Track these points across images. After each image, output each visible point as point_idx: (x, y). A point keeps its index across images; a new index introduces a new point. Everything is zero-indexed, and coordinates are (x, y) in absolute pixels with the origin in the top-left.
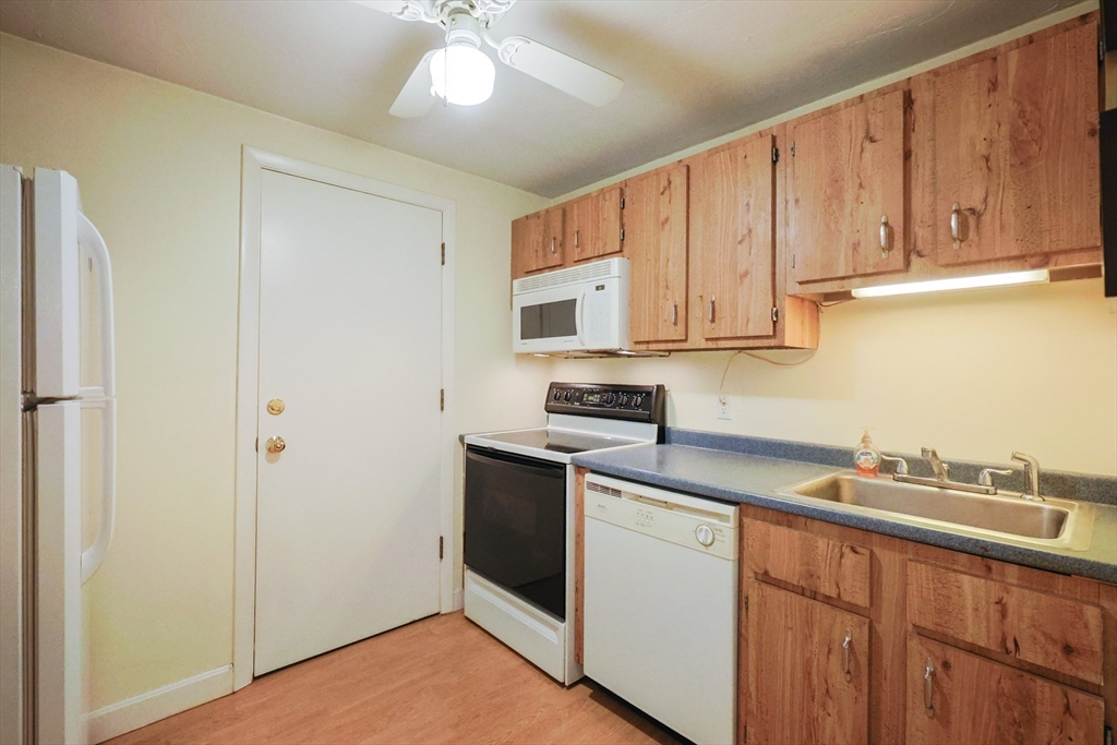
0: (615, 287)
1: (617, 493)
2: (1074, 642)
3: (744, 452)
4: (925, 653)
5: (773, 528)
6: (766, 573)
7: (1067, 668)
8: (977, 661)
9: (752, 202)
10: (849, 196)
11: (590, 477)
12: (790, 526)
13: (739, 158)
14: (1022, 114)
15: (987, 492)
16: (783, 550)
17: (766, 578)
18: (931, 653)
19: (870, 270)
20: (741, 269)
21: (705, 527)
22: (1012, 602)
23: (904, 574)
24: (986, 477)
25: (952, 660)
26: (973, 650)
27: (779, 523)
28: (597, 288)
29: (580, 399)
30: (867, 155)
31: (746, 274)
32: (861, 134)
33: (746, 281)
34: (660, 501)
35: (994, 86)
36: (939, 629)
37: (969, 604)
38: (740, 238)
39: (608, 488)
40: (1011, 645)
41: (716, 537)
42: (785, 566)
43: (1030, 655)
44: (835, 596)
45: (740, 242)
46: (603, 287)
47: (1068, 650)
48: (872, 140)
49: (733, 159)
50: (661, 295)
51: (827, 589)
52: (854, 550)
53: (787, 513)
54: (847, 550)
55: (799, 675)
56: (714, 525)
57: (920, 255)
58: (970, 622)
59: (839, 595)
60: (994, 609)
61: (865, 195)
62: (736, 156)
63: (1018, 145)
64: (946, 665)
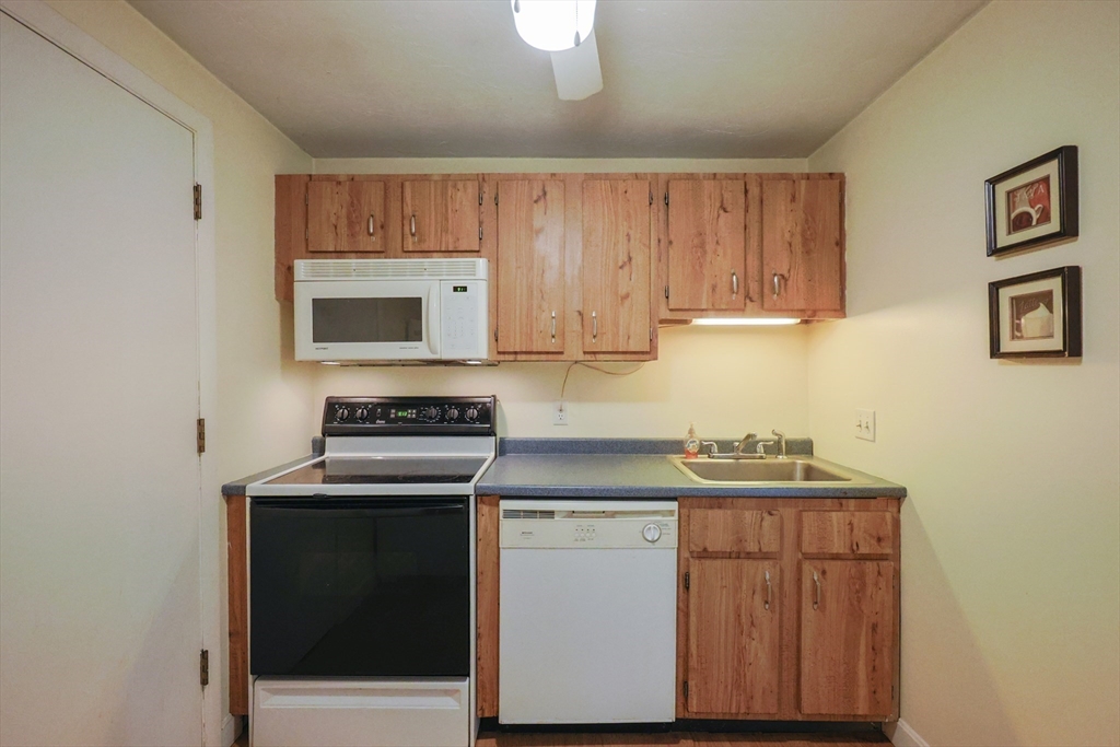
0: (480, 292)
1: (550, 514)
2: (881, 535)
3: (584, 452)
4: (812, 570)
5: (710, 512)
6: (705, 550)
7: (879, 551)
8: (839, 563)
9: (632, 233)
10: (709, 247)
11: (505, 505)
12: (720, 508)
13: (620, 192)
14: (807, 220)
15: (761, 458)
16: (718, 528)
17: (705, 555)
18: (815, 568)
19: (723, 307)
20: (622, 291)
21: (652, 526)
22: (855, 521)
23: (799, 521)
24: (760, 448)
25: (826, 567)
26: (836, 557)
27: (711, 508)
28: (455, 289)
29: (385, 416)
30: (721, 221)
31: (627, 296)
32: (718, 204)
33: (627, 303)
34: (599, 512)
35: (793, 199)
36: (821, 551)
37: (835, 530)
38: (620, 264)
39: (535, 512)
40: (855, 547)
41: (663, 531)
42: (719, 540)
43: (864, 550)
44: (757, 550)
45: (621, 267)
46: (464, 289)
47: (879, 540)
48: (725, 211)
49: (614, 190)
50: (535, 307)
51: (752, 547)
52: (771, 514)
53: (718, 497)
54: (765, 515)
55: (732, 618)
56: (659, 521)
57: (752, 301)
58: (836, 540)
59: (760, 550)
60: (848, 527)
61: (720, 251)
62: (616, 189)
63: (805, 242)
64: (824, 572)
